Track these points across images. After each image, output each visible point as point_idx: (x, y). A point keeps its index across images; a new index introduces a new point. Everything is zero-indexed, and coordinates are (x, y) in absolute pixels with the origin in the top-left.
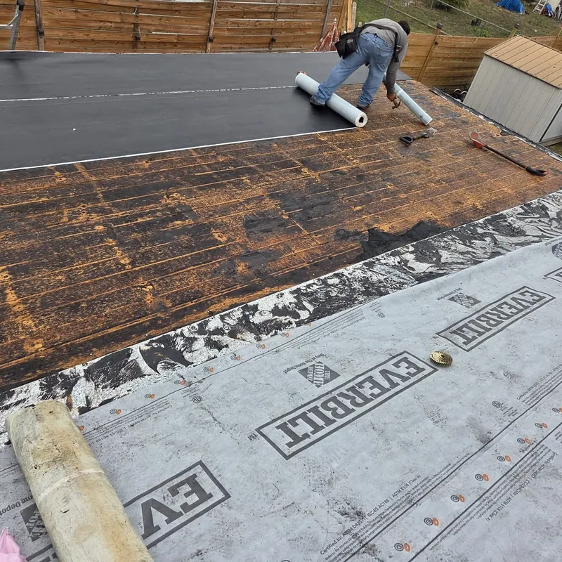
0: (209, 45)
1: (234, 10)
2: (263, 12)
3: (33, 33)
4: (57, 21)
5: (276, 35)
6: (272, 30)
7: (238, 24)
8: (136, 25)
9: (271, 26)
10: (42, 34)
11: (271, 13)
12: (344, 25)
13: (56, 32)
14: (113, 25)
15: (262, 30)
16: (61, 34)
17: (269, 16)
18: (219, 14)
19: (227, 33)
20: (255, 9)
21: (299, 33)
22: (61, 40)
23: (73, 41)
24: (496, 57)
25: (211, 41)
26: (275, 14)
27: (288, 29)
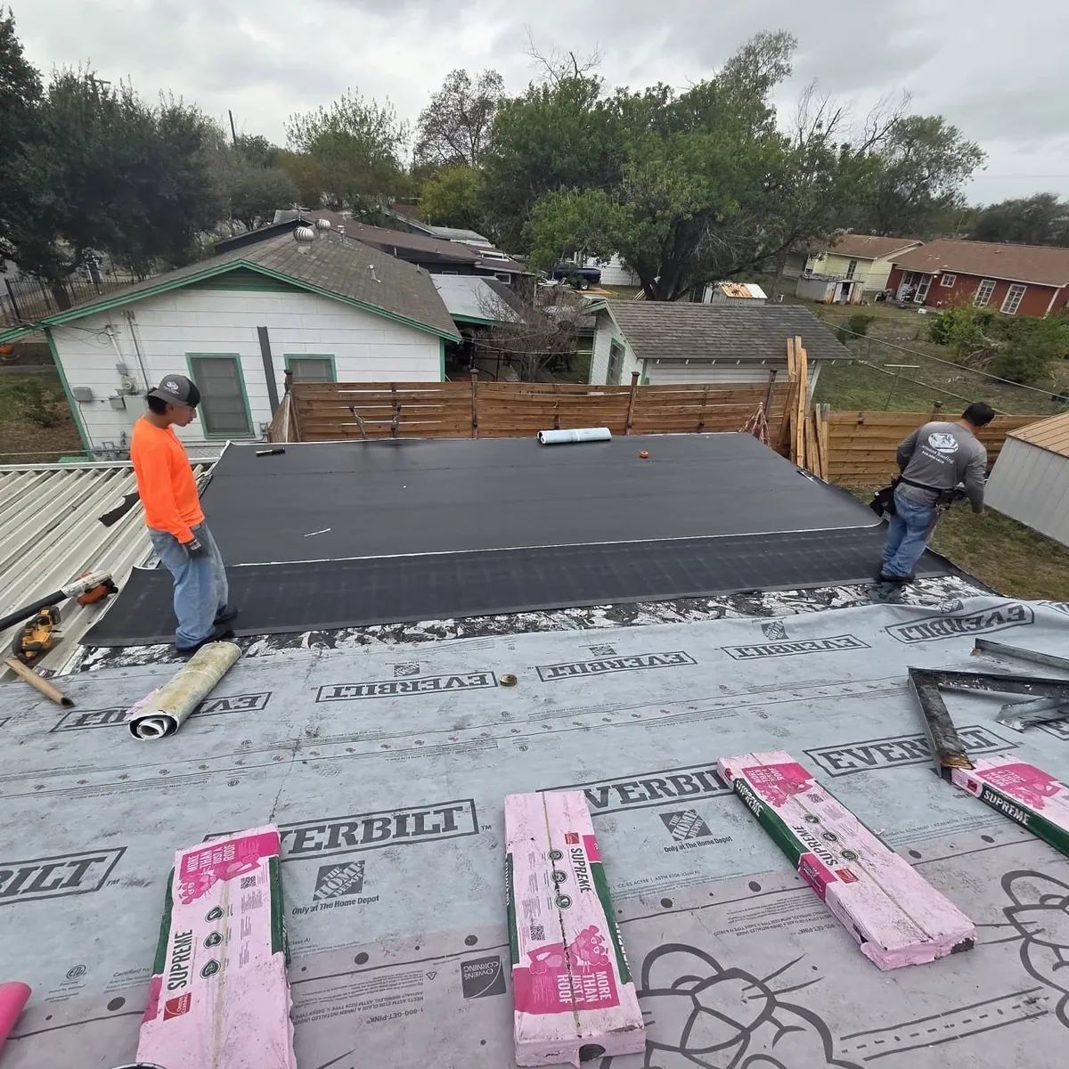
0: (629, 431)
1: (654, 399)
2: (689, 400)
3: (470, 426)
4: (490, 416)
5: (705, 420)
6: (701, 416)
7: (660, 411)
8: (557, 416)
9: (698, 412)
10: (475, 426)
11: (698, 399)
12: (794, 407)
13: (487, 425)
14: (536, 417)
15: (689, 416)
16: (492, 426)
17: (696, 402)
18: (638, 403)
19: (648, 420)
20: (679, 397)
21: (733, 417)
22: (491, 431)
23: (501, 431)
24: (1023, 439)
25: (630, 427)
26: (703, 401)
27: (721, 413)
